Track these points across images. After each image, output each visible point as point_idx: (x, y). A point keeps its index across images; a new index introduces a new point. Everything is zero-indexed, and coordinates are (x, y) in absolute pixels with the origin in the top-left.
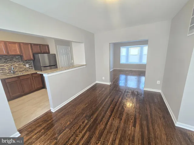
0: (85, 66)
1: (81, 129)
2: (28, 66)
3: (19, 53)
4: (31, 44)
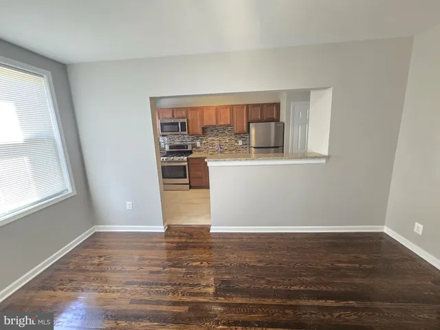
0: (324, 161)
1: (192, 291)
2: (240, 143)
3: (229, 122)
4: (247, 105)
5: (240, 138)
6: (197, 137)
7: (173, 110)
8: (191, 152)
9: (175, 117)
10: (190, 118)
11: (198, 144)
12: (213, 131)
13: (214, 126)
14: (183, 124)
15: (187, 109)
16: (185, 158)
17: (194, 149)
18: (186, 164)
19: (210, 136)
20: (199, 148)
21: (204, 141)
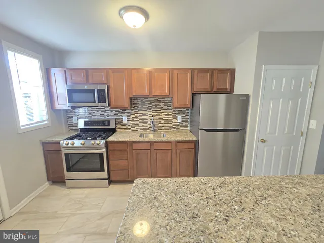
2: (179, 119)
3: (166, 92)
4: (193, 70)
5: (179, 113)
6: (123, 110)
7: (87, 71)
8: (113, 131)
9: (90, 81)
10: (112, 85)
11: (125, 120)
12: (144, 103)
13: (146, 97)
14: (102, 92)
15: (107, 71)
16: (103, 142)
17: (119, 126)
18: (104, 151)
19: (141, 110)
20: (125, 124)
21: (132, 116)
